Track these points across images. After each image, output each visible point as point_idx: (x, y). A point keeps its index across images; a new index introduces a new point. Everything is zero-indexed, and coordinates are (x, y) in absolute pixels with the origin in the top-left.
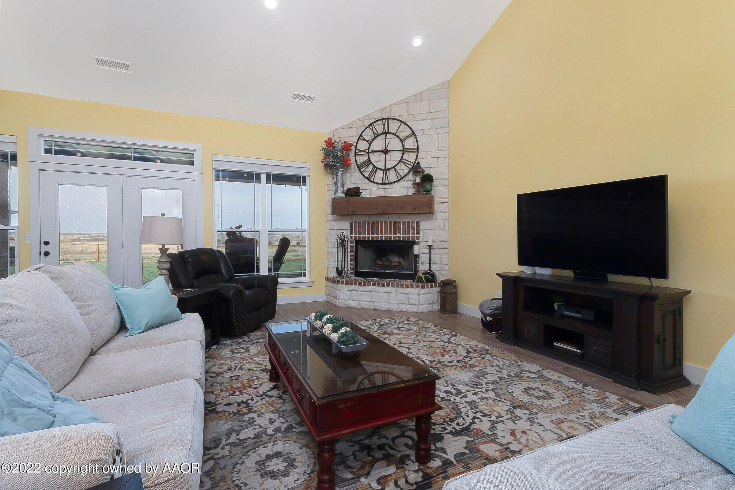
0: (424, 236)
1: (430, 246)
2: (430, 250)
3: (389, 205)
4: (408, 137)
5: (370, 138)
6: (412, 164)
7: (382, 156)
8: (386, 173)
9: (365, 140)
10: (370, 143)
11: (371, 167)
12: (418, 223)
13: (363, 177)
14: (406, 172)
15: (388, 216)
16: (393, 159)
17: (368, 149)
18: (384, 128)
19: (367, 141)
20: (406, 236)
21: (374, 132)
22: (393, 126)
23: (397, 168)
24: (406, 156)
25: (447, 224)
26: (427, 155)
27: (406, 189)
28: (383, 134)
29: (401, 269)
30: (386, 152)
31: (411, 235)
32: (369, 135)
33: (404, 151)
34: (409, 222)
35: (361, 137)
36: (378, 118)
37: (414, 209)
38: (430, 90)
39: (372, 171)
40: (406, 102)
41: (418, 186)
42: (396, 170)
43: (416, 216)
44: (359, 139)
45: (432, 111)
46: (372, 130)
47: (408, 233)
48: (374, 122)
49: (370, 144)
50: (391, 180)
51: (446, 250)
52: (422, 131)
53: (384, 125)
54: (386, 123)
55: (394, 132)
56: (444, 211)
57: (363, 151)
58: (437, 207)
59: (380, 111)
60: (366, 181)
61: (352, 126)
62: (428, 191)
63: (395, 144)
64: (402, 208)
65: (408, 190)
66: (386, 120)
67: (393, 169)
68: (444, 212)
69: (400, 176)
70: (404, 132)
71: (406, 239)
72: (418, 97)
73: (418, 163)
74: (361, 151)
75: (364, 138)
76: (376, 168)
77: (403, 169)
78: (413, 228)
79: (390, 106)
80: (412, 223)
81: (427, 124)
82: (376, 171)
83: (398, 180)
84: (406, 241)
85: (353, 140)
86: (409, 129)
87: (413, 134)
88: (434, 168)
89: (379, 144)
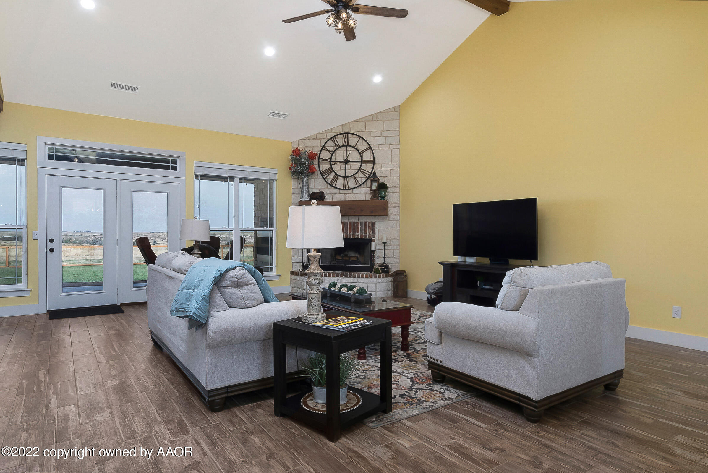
0: (379, 234)
1: (385, 243)
2: (385, 246)
3: (351, 208)
4: (366, 150)
5: (332, 149)
6: (369, 174)
7: (343, 166)
8: (346, 180)
9: (327, 150)
10: (332, 153)
11: (333, 175)
12: (374, 224)
13: (325, 182)
14: (364, 180)
15: (348, 217)
16: (352, 169)
17: (331, 159)
18: (345, 141)
19: (329, 151)
20: (364, 234)
21: (336, 144)
22: (353, 141)
23: (356, 176)
24: (364, 166)
25: (398, 224)
26: (381, 166)
27: (364, 194)
28: (343, 146)
29: (358, 263)
30: (346, 162)
31: (368, 234)
32: (331, 146)
33: (362, 162)
34: (366, 223)
35: (323, 148)
36: (339, 132)
37: (372, 212)
38: (384, 112)
39: (334, 178)
40: (364, 120)
41: (374, 193)
42: (355, 178)
43: (373, 217)
44: (322, 149)
45: (385, 129)
46: (334, 142)
47: (366, 232)
48: (335, 136)
49: (332, 155)
50: (351, 187)
51: (397, 246)
52: (378, 146)
53: (345, 139)
54: (346, 137)
55: (353, 145)
56: (396, 213)
57: (326, 160)
58: (390, 211)
59: (341, 126)
60: (329, 186)
61: (315, 138)
62: (383, 198)
63: (354, 156)
64: (362, 211)
65: (365, 195)
66: (347, 134)
67: (353, 177)
68: (395, 215)
69: (359, 184)
70: (362, 146)
71: (364, 237)
72: (375, 117)
73: (375, 173)
74: (324, 160)
75: (326, 149)
76: (337, 176)
77: (361, 178)
78: (370, 228)
79: (350, 123)
80: (369, 223)
81: (382, 140)
82: (337, 178)
83: (357, 187)
84: (364, 239)
85: (316, 150)
86: (365, 143)
87: (370, 148)
88: (387, 178)
89: (340, 155)
